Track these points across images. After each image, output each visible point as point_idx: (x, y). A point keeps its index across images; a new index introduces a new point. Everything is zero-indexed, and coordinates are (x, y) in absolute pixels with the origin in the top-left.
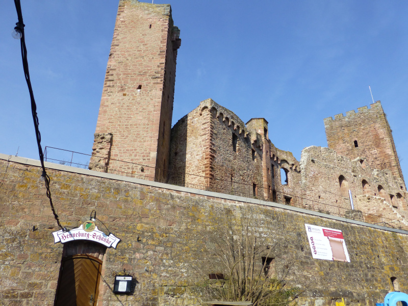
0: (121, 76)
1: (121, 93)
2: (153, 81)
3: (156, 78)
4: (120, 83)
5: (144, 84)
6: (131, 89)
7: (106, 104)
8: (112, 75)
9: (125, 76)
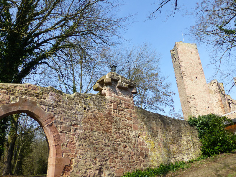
0: (188, 74)
1: (191, 80)
2: (201, 75)
3: (202, 74)
4: (189, 76)
5: (198, 76)
6: (194, 79)
7: (187, 85)
8: (185, 73)
9: (190, 74)
